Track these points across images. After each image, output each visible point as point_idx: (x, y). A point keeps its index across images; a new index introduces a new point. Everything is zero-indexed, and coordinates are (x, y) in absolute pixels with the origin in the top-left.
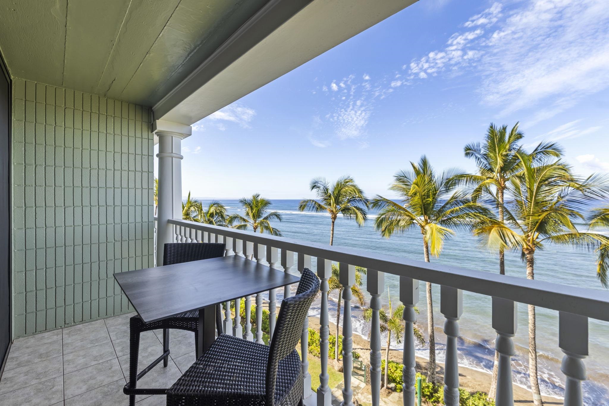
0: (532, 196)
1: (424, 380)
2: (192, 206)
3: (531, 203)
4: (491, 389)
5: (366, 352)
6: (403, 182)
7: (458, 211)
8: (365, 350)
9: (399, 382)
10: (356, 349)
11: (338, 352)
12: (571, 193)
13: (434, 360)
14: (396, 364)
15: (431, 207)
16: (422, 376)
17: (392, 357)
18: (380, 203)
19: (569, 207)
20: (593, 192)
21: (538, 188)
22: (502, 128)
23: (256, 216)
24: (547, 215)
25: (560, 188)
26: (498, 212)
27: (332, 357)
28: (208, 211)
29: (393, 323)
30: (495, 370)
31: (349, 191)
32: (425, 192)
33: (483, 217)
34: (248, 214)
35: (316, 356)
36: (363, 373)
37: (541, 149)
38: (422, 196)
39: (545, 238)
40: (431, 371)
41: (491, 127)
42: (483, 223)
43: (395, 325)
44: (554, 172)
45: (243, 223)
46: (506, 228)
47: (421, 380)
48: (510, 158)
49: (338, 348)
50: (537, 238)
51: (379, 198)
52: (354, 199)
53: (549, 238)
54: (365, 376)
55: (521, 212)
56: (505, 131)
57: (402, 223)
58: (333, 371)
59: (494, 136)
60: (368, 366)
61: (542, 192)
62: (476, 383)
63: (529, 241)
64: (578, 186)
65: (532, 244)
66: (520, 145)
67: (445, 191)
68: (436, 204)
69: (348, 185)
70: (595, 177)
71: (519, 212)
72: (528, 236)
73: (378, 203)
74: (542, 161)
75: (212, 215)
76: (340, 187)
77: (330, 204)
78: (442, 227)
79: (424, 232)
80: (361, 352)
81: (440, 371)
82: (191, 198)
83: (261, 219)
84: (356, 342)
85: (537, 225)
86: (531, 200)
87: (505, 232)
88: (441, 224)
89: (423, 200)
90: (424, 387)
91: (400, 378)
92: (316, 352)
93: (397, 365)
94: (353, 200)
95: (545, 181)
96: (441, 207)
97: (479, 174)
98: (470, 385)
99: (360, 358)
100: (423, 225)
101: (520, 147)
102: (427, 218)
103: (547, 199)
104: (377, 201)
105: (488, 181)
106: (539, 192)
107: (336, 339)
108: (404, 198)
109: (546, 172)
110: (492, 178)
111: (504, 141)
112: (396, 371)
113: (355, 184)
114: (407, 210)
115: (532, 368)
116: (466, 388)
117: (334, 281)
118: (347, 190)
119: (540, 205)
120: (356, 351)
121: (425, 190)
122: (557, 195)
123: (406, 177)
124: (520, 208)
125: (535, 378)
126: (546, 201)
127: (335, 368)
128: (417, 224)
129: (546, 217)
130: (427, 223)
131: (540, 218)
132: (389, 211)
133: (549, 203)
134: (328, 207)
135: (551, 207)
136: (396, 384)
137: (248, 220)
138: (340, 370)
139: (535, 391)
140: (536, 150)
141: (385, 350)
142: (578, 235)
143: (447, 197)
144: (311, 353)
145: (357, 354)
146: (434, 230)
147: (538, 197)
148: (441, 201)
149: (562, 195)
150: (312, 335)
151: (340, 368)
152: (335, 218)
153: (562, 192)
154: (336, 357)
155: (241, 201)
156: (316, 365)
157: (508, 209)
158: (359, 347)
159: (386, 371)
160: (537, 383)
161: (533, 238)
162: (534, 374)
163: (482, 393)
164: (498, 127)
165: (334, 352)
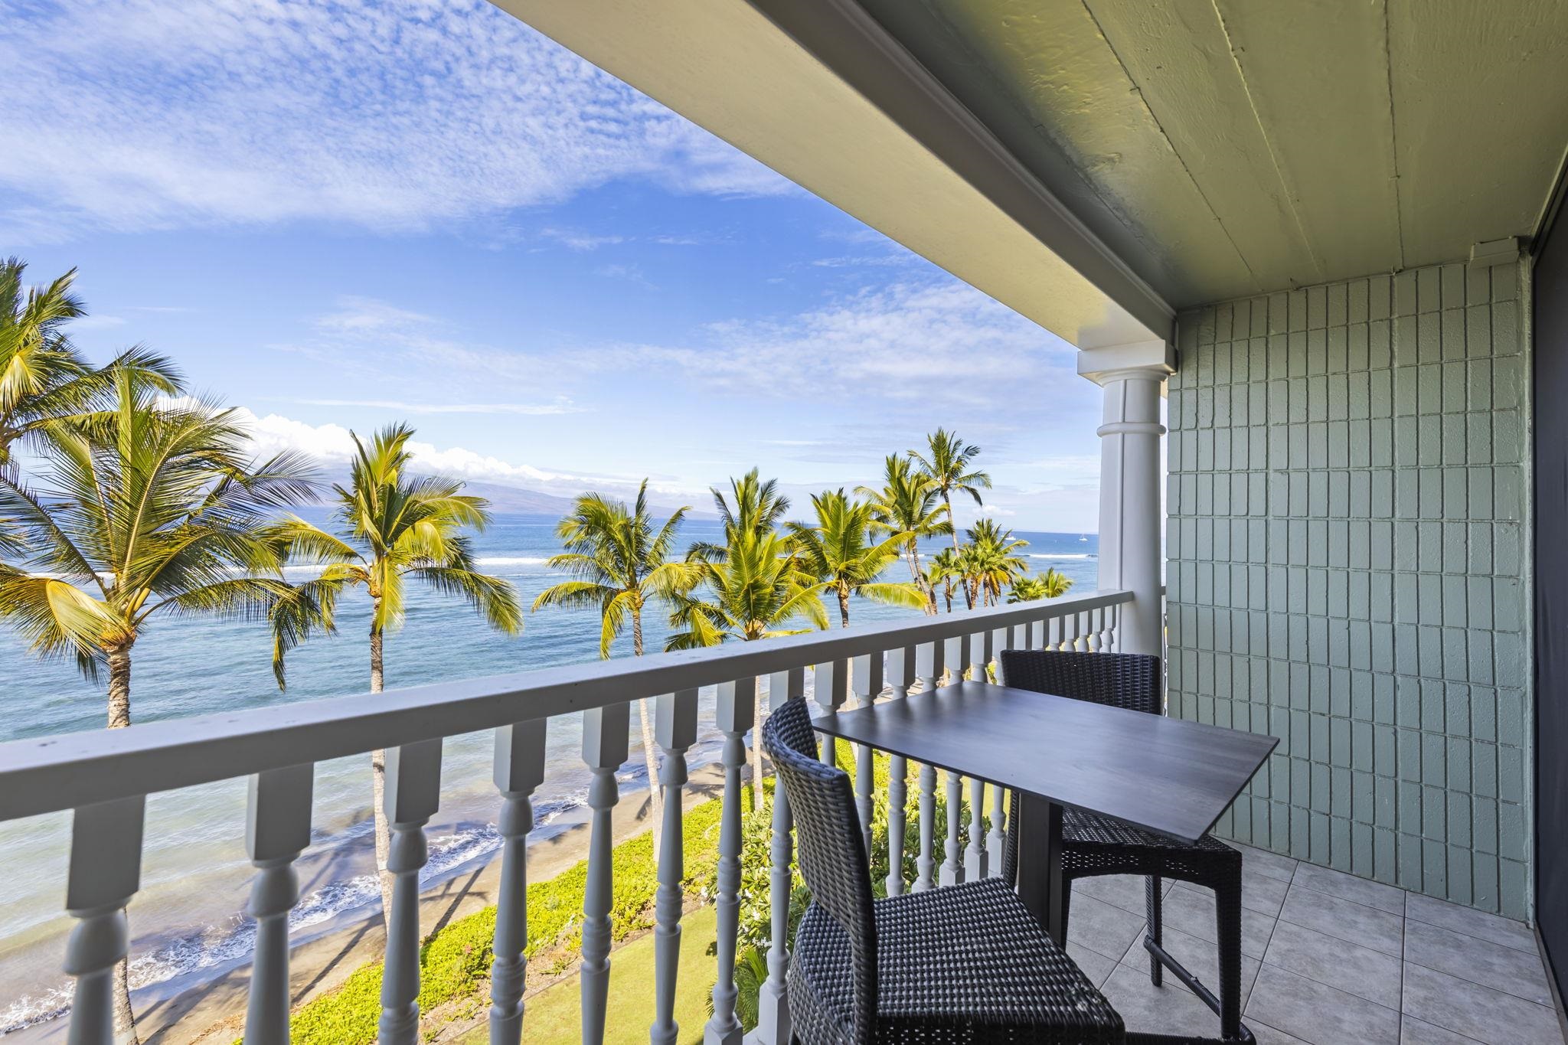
0: (143, 492)
20: (275, 490)
126: (179, 506)
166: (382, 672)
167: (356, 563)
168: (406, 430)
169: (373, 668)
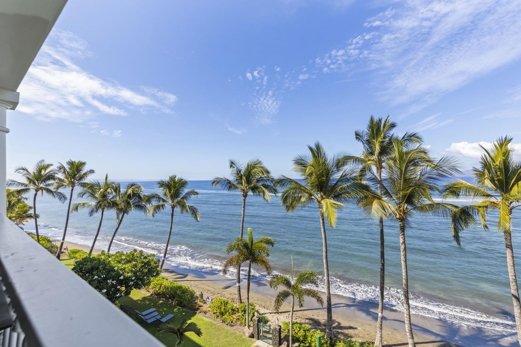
0: (402, 175)
1: (323, 337)
2: (109, 188)
3: (401, 180)
4: (377, 337)
5: (274, 315)
6: (301, 164)
7: (346, 188)
8: (274, 314)
9: (302, 341)
10: (265, 314)
11: (248, 319)
12: (429, 172)
13: (331, 318)
14: (299, 324)
15: (325, 185)
16: (322, 333)
17: (297, 318)
18: (283, 183)
19: (429, 183)
20: (444, 171)
21: (406, 168)
22: (378, 120)
23: (175, 196)
24: (413, 189)
25: (421, 168)
26: (377, 188)
27: (244, 324)
28: (126, 192)
29: (295, 288)
30: (379, 321)
31: (258, 172)
32: (320, 172)
33: (366, 193)
34: (165, 195)
35: (228, 325)
36: (270, 336)
37: (407, 137)
38: (318, 176)
39: (412, 208)
40: (329, 328)
41: (372, 119)
42: (366, 197)
43: (297, 290)
44: (417, 155)
45: (161, 203)
46: (383, 201)
47: (320, 338)
48: (385, 144)
49: (248, 315)
50: (407, 208)
51: (282, 178)
52: (263, 179)
53: (415, 208)
54: (273, 339)
55: (394, 188)
56: (381, 122)
57: (303, 199)
58: (244, 337)
59: (373, 125)
60: (275, 330)
61: (408, 171)
62: (365, 333)
63: (401, 211)
64: (434, 166)
65: (403, 213)
66: (392, 134)
67: (337, 171)
68: (330, 182)
69: (257, 166)
70: (445, 159)
71: (393, 188)
72: (400, 207)
73: (283, 181)
74: (407, 146)
75: (129, 196)
76: (250, 168)
77: (242, 183)
78: (335, 202)
79: (321, 207)
80: (270, 316)
81: (337, 326)
82: (108, 180)
83: (179, 199)
84: (266, 307)
85: (406, 198)
86: (401, 178)
87: (383, 204)
88: (334, 199)
89: (319, 179)
90: (323, 343)
91: (303, 337)
92: (229, 321)
93: (301, 325)
94: (261, 180)
95: (410, 162)
96: (333, 184)
97: (362, 157)
98: (361, 336)
99: (269, 322)
100: (319, 200)
101: (392, 136)
102: (322, 194)
103: (413, 176)
104: (281, 181)
105: (370, 162)
106: (407, 171)
107: (247, 307)
108: (303, 177)
109: (411, 155)
110: (373, 160)
111: (380, 131)
112: (299, 331)
113: (262, 165)
114: (306, 187)
115: (406, 317)
116: (358, 339)
117: (244, 253)
118: (256, 171)
119: (408, 181)
120: (265, 315)
121: (320, 170)
122: (419, 174)
123: (303, 160)
124: (393, 184)
125: (409, 325)
126: (412, 178)
127: (246, 334)
128: (315, 199)
129: (412, 191)
130: (322, 198)
131: (408, 192)
132: (292, 189)
133: (414, 180)
134: (239, 186)
135: (415, 183)
136: (299, 343)
137: (167, 200)
138: (251, 336)
139: (409, 336)
140: (403, 138)
141: (290, 312)
142: (435, 205)
143: (337, 176)
144: (224, 322)
145: (266, 318)
146: (329, 204)
147: (406, 175)
148: (333, 180)
149: (423, 174)
150: (226, 305)
151: (250, 334)
152: (245, 196)
153: (423, 171)
154: (247, 324)
155: (159, 183)
156: (229, 334)
157: (384, 185)
158: (268, 311)
159: (290, 332)
160: (410, 329)
161: (403, 209)
162: (408, 322)
163: (370, 342)
164: (376, 119)
165: (246, 319)
166: (512, 250)
167: (493, 200)
168: (508, 138)
169: (507, 247)
